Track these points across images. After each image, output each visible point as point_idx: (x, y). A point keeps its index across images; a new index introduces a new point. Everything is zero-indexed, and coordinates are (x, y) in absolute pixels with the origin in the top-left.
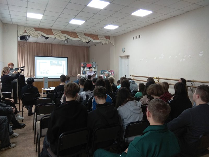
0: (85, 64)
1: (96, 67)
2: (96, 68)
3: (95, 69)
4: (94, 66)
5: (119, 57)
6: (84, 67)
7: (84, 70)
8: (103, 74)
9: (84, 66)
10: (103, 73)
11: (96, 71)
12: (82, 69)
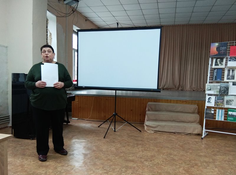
0: (226, 45)
6: (220, 56)
7: (220, 66)
9: (219, 54)
12: (212, 64)
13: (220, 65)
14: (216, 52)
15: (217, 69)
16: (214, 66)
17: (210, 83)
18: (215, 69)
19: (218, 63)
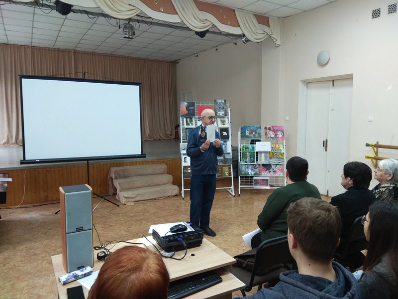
1: (226, 114)
2: (226, 119)
3: (223, 122)
4: (221, 113)
5: (300, 83)
7: (190, 126)
8: (247, 137)
10: (247, 133)
11: (226, 130)
12: (183, 124)
13: (190, 124)
14: (186, 112)
15: (189, 128)
16: (186, 126)
17: (183, 142)
18: (186, 129)
19: (189, 122)
